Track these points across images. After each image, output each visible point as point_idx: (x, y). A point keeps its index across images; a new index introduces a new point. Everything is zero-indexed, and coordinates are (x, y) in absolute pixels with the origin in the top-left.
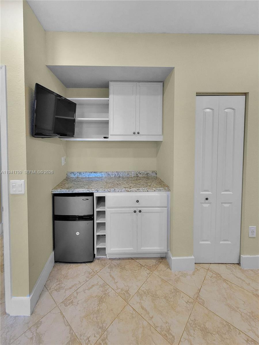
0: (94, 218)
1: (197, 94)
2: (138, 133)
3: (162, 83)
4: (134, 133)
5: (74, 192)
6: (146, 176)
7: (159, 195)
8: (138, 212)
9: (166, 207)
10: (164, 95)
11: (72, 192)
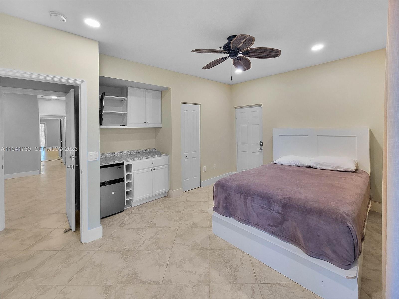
0: (124, 180)
1: (181, 103)
2: (148, 122)
3: (161, 92)
4: (145, 123)
5: (110, 164)
6: (149, 151)
7: (164, 158)
8: (153, 170)
9: (167, 165)
10: (162, 100)
11: (108, 164)
